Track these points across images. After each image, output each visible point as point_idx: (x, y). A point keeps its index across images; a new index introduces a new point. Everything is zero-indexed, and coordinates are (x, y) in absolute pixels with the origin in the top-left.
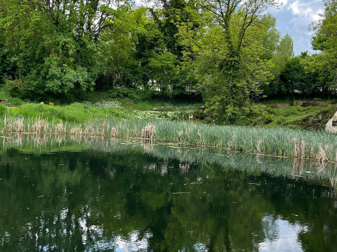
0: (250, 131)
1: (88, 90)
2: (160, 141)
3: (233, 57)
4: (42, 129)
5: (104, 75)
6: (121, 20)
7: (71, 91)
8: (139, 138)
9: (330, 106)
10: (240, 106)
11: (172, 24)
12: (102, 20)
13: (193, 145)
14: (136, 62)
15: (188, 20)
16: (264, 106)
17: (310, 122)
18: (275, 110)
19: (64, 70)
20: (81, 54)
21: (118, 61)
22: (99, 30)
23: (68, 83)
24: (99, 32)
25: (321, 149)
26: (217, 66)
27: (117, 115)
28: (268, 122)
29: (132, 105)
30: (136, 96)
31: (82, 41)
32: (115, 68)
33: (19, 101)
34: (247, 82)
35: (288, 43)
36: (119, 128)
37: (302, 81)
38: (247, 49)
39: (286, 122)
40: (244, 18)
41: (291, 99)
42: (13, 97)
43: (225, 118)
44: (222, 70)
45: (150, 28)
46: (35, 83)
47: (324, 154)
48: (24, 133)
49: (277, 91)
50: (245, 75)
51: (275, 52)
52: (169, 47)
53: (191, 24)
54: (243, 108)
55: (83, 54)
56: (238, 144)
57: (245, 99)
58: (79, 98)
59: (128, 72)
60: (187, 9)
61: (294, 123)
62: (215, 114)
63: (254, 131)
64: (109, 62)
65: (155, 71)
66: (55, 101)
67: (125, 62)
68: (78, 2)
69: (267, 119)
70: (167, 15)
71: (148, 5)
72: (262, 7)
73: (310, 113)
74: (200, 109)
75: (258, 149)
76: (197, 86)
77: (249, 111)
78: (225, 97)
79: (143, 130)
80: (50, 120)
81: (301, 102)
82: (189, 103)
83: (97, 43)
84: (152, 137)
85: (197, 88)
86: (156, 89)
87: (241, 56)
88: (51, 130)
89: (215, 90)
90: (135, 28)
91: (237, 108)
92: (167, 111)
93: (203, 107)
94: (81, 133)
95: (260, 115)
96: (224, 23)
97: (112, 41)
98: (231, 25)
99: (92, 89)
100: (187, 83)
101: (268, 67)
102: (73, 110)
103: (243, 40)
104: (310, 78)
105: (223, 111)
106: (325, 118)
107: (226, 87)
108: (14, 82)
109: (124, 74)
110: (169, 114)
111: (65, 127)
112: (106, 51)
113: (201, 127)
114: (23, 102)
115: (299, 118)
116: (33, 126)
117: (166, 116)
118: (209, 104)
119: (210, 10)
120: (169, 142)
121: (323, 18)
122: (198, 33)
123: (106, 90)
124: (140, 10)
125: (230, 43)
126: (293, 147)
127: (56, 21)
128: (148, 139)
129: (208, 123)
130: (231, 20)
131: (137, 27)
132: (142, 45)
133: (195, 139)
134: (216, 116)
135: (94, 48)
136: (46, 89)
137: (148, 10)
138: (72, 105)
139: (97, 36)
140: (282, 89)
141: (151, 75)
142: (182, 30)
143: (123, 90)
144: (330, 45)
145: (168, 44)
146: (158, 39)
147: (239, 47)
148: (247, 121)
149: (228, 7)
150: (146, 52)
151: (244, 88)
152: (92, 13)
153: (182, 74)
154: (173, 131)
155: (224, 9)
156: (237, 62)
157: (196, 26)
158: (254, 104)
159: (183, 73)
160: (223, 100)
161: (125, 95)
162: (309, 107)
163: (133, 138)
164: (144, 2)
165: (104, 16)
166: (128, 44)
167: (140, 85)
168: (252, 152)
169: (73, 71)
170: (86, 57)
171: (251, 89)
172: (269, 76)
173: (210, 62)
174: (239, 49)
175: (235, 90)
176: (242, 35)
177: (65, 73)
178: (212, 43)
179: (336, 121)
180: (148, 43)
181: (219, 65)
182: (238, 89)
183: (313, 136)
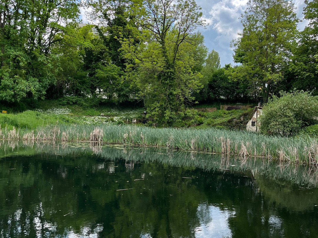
0: (185, 132)
1: (39, 98)
2: (107, 143)
3: (169, 69)
5: (54, 85)
6: (70, 35)
7: (23, 100)
8: (88, 141)
9: (250, 109)
10: (176, 111)
11: (116, 39)
12: (52, 35)
13: (136, 145)
14: (84, 73)
15: (130, 36)
16: (196, 111)
17: (234, 123)
18: (205, 113)
19: (17, 81)
20: (33, 66)
21: (67, 72)
22: (49, 44)
23: (21, 93)
24: (49, 46)
25: (243, 146)
26: (156, 76)
27: (68, 121)
28: (200, 123)
29: (81, 112)
30: (84, 104)
31: (33, 54)
32: (65, 79)
34: (182, 90)
35: (215, 58)
36: (69, 133)
38: (181, 62)
39: (215, 123)
40: (178, 36)
41: (218, 104)
43: (164, 121)
44: (160, 80)
45: (96, 43)
47: (246, 150)
49: (206, 98)
50: (180, 84)
52: (113, 59)
53: (132, 40)
54: (179, 112)
55: (35, 66)
56: (175, 143)
57: (180, 105)
58: (31, 106)
59: (76, 82)
60: (128, 27)
61: (221, 124)
62: (155, 118)
63: (188, 132)
64: (59, 73)
65: (103, 81)
66: (8, 109)
67: (74, 73)
68: (29, 19)
69: (199, 122)
70: (111, 32)
71: (93, 22)
72: (192, 26)
73: (233, 116)
74: (142, 114)
75: (192, 147)
77: (184, 115)
78: (163, 103)
79: (91, 134)
80: (3, 127)
81: (226, 107)
82: (133, 109)
83: (47, 56)
84: (100, 140)
85: (139, 95)
86: (103, 97)
87: (176, 68)
88: (4, 137)
90: (82, 43)
91: (174, 113)
92: (113, 116)
93: (145, 112)
94: (33, 138)
95: (193, 118)
96: (160, 40)
97: (62, 54)
98: (166, 40)
99: (43, 98)
100: (130, 92)
102: (25, 117)
103: (177, 55)
105: (162, 115)
106: (246, 119)
107: (164, 94)
109: (73, 84)
110: (115, 118)
111: (18, 133)
112: (56, 63)
113: (144, 130)
115: (225, 120)
117: (113, 121)
118: (150, 109)
119: (149, 28)
120: (115, 144)
121: (241, 37)
122: (139, 48)
123: (57, 98)
124: (86, 27)
125: (166, 56)
126: (220, 145)
128: (96, 142)
129: (150, 126)
130: (167, 37)
131: (84, 42)
132: (89, 58)
133: (138, 140)
134: (157, 120)
135: (44, 61)
137: (94, 27)
138: (24, 112)
139: (47, 50)
140: (211, 96)
141: (98, 85)
142: (125, 45)
143: (72, 98)
144: (248, 59)
145: (113, 57)
146: (104, 52)
147: (174, 60)
148: (182, 124)
149: (164, 26)
150: (93, 64)
151: (179, 95)
152: (42, 29)
153: (125, 83)
154: (118, 134)
155: (160, 27)
156: (173, 73)
157: (137, 41)
158: (187, 108)
159: (127, 83)
160: (162, 106)
161: (75, 103)
162: (232, 110)
163: (82, 141)
164: (90, 20)
165: (53, 32)
166: (77, 57)
167: (88, 93)
168: (187, 150)
169: (24, 82)
170: (37, 69)
171: (185, 96)
172: (199, 85)
173: (150, 73)
174: (174, 62)
175: (172, 97)
176: (176, 50)
177: (17, 84)
178: (151, 57)
179: (255, 122)
180: (95, 56)
181: (157, 75)
182: (174, 96)
183: (237, 136)
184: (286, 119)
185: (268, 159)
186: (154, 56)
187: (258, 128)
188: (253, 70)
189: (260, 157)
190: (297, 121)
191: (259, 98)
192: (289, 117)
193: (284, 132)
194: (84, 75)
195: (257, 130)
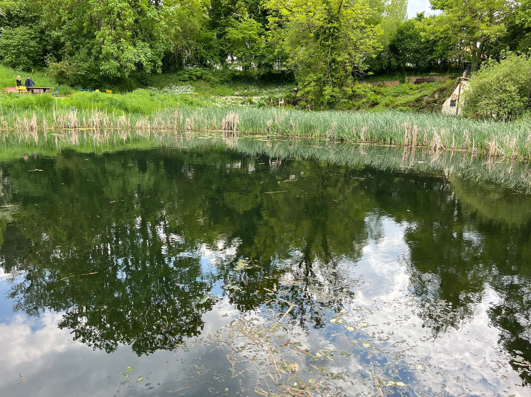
0: (353, 116)
1: (154, 72)
2: (244, 134)
3: (332, 23)
4: (101, 123)
5: (170, 52)
7: (133, 74)
8: (219, 131)
9: (449, 82)
10: (341, 86)
13: (284, 137)
14: (210, 34)
16: (370, 85)
17: (424, 103)
18: (382, 89)
19: (121, 47)
20: (140, 25)
21: (187, 33)
23: (129, 64)
25: (436, 135)
26: (312, 35)
27: (191, 103)
28: (374, 104)
29: (208, 90)
30: (213, 78)
31: (139, 6)
32: (184, 43)
33: (69, 89)
34: (350, 54)
36: (195, 120)
37: (417, 51)
38: (349, 11)
39: (396, 104)
41: (402, 75)
42: (60, 84)
43: (322, 102)
44: (319, 41)
46: (86, 65)
47: (440, 141)
48: (80, 129)
49: (385, 66)
50: (347, 46)
51: (384, 14)
52: (251, 11)
54: (344, 88)
55: (143, 25)
56: (339, 133)
57: (346, 77)
58: (142, 83)
59: (200, 47)
61: (405, 105)
62: (310, 97)
63: (357, 116)
64: (176, 35)
65: (236, 44)
66: (113, 87)
67: (197, 34)
69: (373, 102)
73: (424, 92)
74: (291, 91)
75: (362, 137)
76: (288, 62)
77: (351, 92)
78: (322, 75)
79: (223, 120)
80: (109, 112)
81: (414, 79)
82: (279, 84)
83: (159, 10)
84: (235, 129)
85: (288, 65)
87: (342, 20)
88: (112, 124)
89: (309, 67)
91: (337, 89)
92: (252, 95)
93: (296, 89)
94: (149, 126)
95: (365, 97)
97: (178, 6)
99: (159, 71)
100: (274, 60)
101: (375, 34)
102: (136, 99)
104: (427, 48)
105: (320, 93)
106: (442, 97)
107: (324, 62)
108: (59, 65)
109: (196, 50)
110: (255, 99)
111: (129, 119)
112: (171, 20)
113: (294, 114)
114: (73, 91)
115: (411, 98)
116: (90, 120)
117: (251, 103)
118: (303, 84)
120: (256, 134)
123: (175, 71)
125: (328, 3)
126: (403, 134)
128: (230, 131)
129: (302, 109)
132: (216, 11)
133: (287, 129)
134: (312, 100)
135: (155, 17)
136: (101, 73)
138: (134, 92)
140: (392, 63)
141: (229, 50)
143: (195, 70)
144: (452, 3)
145: (250, 8)
147: (340, 9)
148: (349, 105)
150: (222, 19)
151: (345, 63)
153: (268, 47)
154: (260, 121)
156: (337, 29)
158: (357, 82)
159: (270, 46)
160: (320, 79)
161: (199, 78)
162: (423, 84)
163: (212, 131)
167: (217, 63)
168: (355, 141)
169: (131, 48)
170: (146, 29)
171: (354, 64)
172: (376, 46)
173: (303, 30)
174: (339, 12)
175: (334, 65)
177: (123, 51)
178: (306, 4)
179: (456, 100)
180: (224, 7)
181: (314, 33)
182: (338, 64)
183: (427, 120)
184: (504, 96)
185: (471, 153)
186: (311, 4)
187: (460, 109)
188: (459, 20)
189: (460, 150)
190: (521, 98)
191: (465, 65)
192: (510, 92)
193: (498, 114)
194: (211, 37)
195: (457, 111)
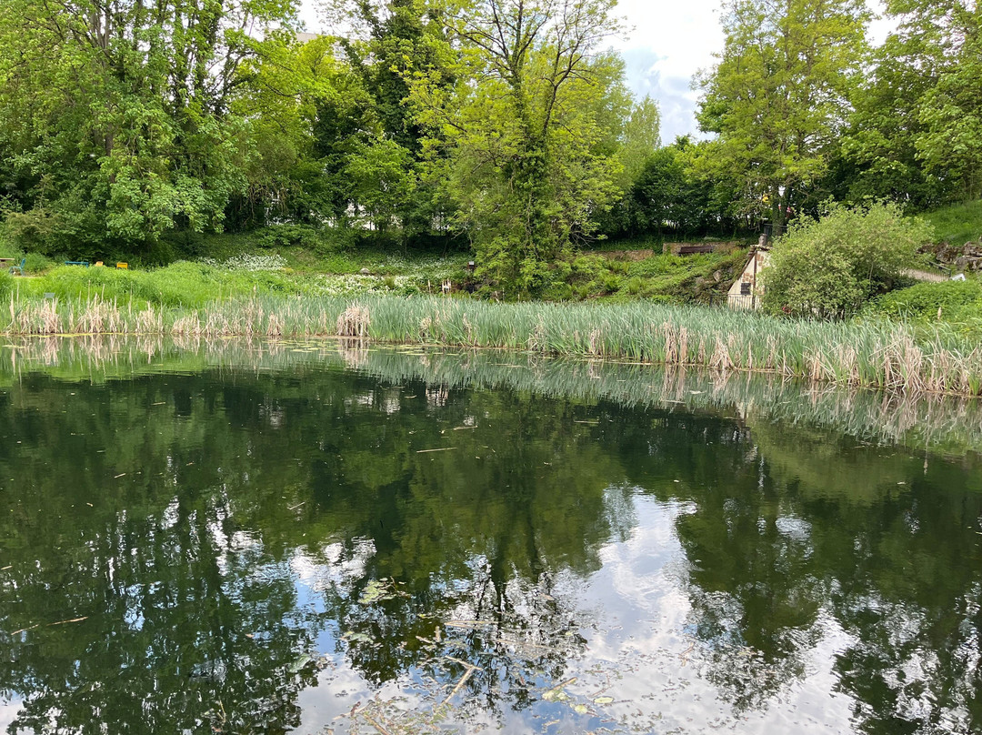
0: (575, 312)
1: (209, 231)
2: (379, 342)
3: (534, 150)
4: (105, 324)
5: (242, 196)
6: (276, 65)
7: (168, 235)
8: (332, 337)
9: (736, 252)
10: (551, 258)
11: (395, 74)
12: (230, 65)
13: (453, 347)
14: (315, 165)
15: (430, 65)
16: (601, 258)
17: (697, 288)
18: (624, 265)
19: (148, 187)
20: (187, 148)
21: (272, 163)
22: (225, 90)
23: (160, 216)
24: (224, 95)
25: (720, 344)
26: (498, 170)
27: (280, 287)
28: (611, 291)
29: (311, 263)
30: (320, 243)
31: (184, 115)
32: (268, 180)
33: (43, 260)
34: (565, 204)
35: (649, 117)
36: (286, 317)
37: (679, 201)
38: (562, 131)
39: (647, 290)
40: (554, 61)
41: (658, 241)
42: (26, 252)
43: (520, 286)
44: (511, 180)
45: (344, 85)
46: (79, 218)
47: (726, 354)
48: (62, 335)
49: (627, 225)
50: (560, 190)
51: (621, 138)
52: (390, 128)
53: (437, 75)
54: (558, 262)
55: (191, 148)
56: (550, 340)
57: (561, 243)
58: (187, 251)
59: (297, 188)
60: (427, 40)
61: (664, 291)
62: (498, 277)
63: (581, 311)
64: (252, 166)
65: (362, 183)
66: (131, 258)
67: (291, 165)
68: (168, 22)
69: (608, 286)
70: (382, 55)
71: (336, 30)
72: (592, 35)
73: (695, 269)
74: (464, 267)
75: (591, 349)
76: (456, 217)
77: (570, 269)
78: (517, 240)
79: (340, 318)
80: (122, 303)
81: (677, 247)
82: (441, 255)
83: (221, 122)
84: (361, 334)
85: (457, 221)
86: (365, 226)
87: (549, 146)
88: (126, 327)
89: (495, 225)
90: (309, 84)
91: (544, 264)
92: (394, 273)
93: (472, 263)
94: (198, 330)
95: (594, 277)
96: (510, 73)
97: (257, 116)
98: (523, 73)
99: (219, 229)
100: (433, 211)
101: (609, 171)
102: (175, 279)
103: (553, 111)
104: (697, 196)
105: (515, 271)
106: (727, 278)
107: (520, 216)
108: (26, 217)
109: (290, 192)
110: (398, 280)
111: (160, 317)
112: (244, 140)
113: (470, 308)
114: (50, 264)
115: (674, 280)
116: (83, 319)
117: (392, 287)
118: (485, 255)
119: (478, 43)
120: (401, 343)
121: (720, 61)
122: (454, 97)
123: (251, 229)
124: (318, 41)
125: (525, 117)
126: (663, 342)
127: (118, 69)
128: (353, 338)
129: (484, 298)
130: (526, 66)
131: (313, 83)
132: (327, 125)
133: (457, 334)
134: (501, 283)
135: (215, 133)
136: (108, 233)
137: (338, 43)
138: (171, 266)
139: (219, 104)
140: (638, 219)
141: (352, 194)
142: (419, 90)
143: (288, 228)
144: (735, 122)
145: (388, 122)
146: (364, 109)
147: (545, 127)
148: (567, 292)
149: (518, 35)
150: (338, 139)
151: (558, 219)
152: (206, 49)
153: (421, 190)
154: (408, 318)
155: (510, 40)
156: (543, 161)
157: (449, 79)
158: (579, 252)
159: (424, 189)
160: (515, 246)
161: (295, 242)
162: (693, 256)
163: (319, 338)
164: (327, 23)
165: (234, 57)
166: (296, 123)
167: (328, 216)
168: (579, 356)
169: (167, 188)
170: (196, 154)
171: (573, 220)
172: (611, 191)
173: (483, 162)
174: (544, 132)
175: (539, 223)
176: (550, 100)
177: (150, 193)
178: (487, 118)
179: (750, 284)
180: (341, 119)
181: (501, 167)
182: (545, 220)
183: (703, 317)
184: (830, 277)
185: (781, 376)
186: (495, 118)
187: (758, 300)
188: (748, 149)
189: (762, 371)
190: (858, 281)
191: (762, 224)
192: (840, 271)
193: (822, 309)
194: (317, 170)
195: (753, 303)
